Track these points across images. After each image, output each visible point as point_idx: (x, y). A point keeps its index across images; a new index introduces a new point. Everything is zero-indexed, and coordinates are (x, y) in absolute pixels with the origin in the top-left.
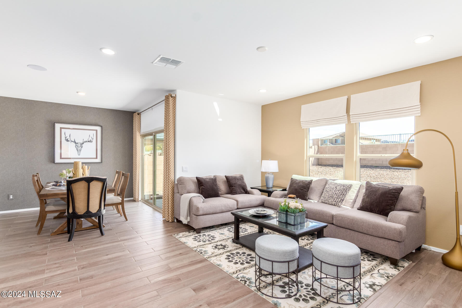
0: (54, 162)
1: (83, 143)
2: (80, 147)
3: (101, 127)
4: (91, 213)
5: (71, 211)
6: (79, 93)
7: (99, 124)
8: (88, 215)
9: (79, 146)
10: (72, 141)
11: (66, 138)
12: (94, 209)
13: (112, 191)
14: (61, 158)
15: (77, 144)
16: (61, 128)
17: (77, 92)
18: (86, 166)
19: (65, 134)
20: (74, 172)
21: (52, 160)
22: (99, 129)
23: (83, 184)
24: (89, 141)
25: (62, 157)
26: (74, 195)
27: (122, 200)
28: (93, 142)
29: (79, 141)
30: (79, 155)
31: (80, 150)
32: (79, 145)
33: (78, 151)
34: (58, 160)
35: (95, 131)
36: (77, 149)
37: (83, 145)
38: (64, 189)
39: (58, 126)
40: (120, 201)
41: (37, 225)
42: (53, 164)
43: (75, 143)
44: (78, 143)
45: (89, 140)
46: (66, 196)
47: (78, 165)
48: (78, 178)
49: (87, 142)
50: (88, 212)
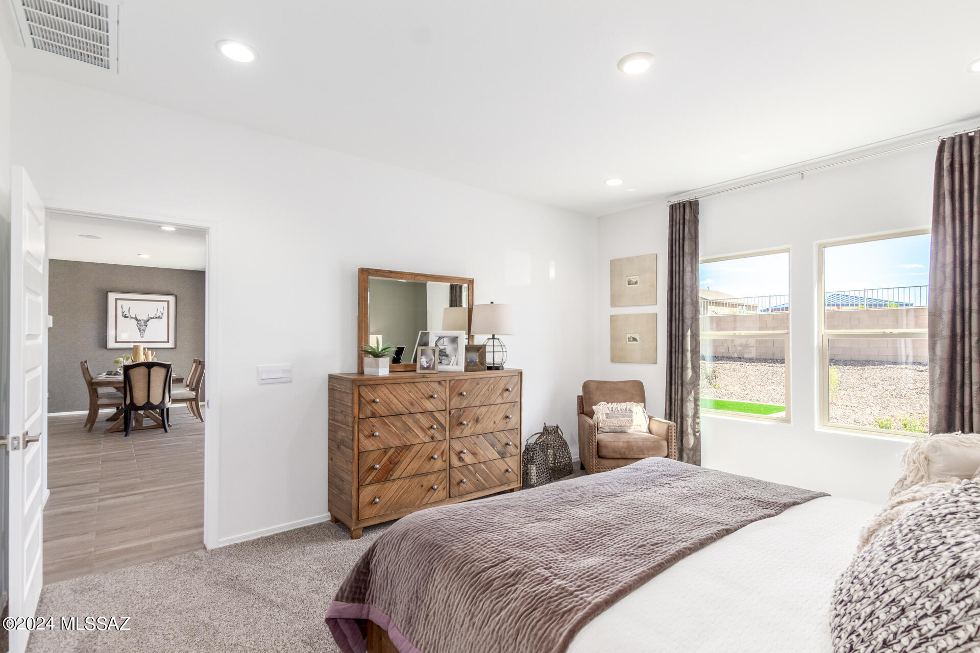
0: (106, 348)
1: (148, 321)
2: (144, 326)
3: (176, 296)
4: (153, 404)
5: (128, 402)
6: (141, 256)
7: (172, 292)
8: (149, 406)
9: (142, 325)
10: (132, 318)
11: (123, 312)
12: (156, 400)
13: (179, 380)
14: (116, 342)
15: (140, 322)
16: (116, 300)
17: (139, 255)
18: (150, 352)
19: (122, 308)
20: (133, 359)
21: (103, 343)
22: (171, 299)
23: (143, 370)
24: (156, 318)
25: (118, 340)
26: (133, 383)
27: (196, 396)
28: (163, 319)
29: (142, 317)
30: (142, 337)
31: (144, 330)
32: (143, 323)
33: (140, 331)
34: (111, 344)
35: (166, 303)
36: (140, 330)
37: (148, 323)
38: (121, 378)
39: (112, 297)
40: (194, 397)
41: (86, 426)
42: (105, 350)
43: (137, 320)
44: (140, 320)
45: (158, 316)
46: (123, 385)
47: (139, 350)
48: (138, 362)
49: (153, 318)
50: (148, 402)
